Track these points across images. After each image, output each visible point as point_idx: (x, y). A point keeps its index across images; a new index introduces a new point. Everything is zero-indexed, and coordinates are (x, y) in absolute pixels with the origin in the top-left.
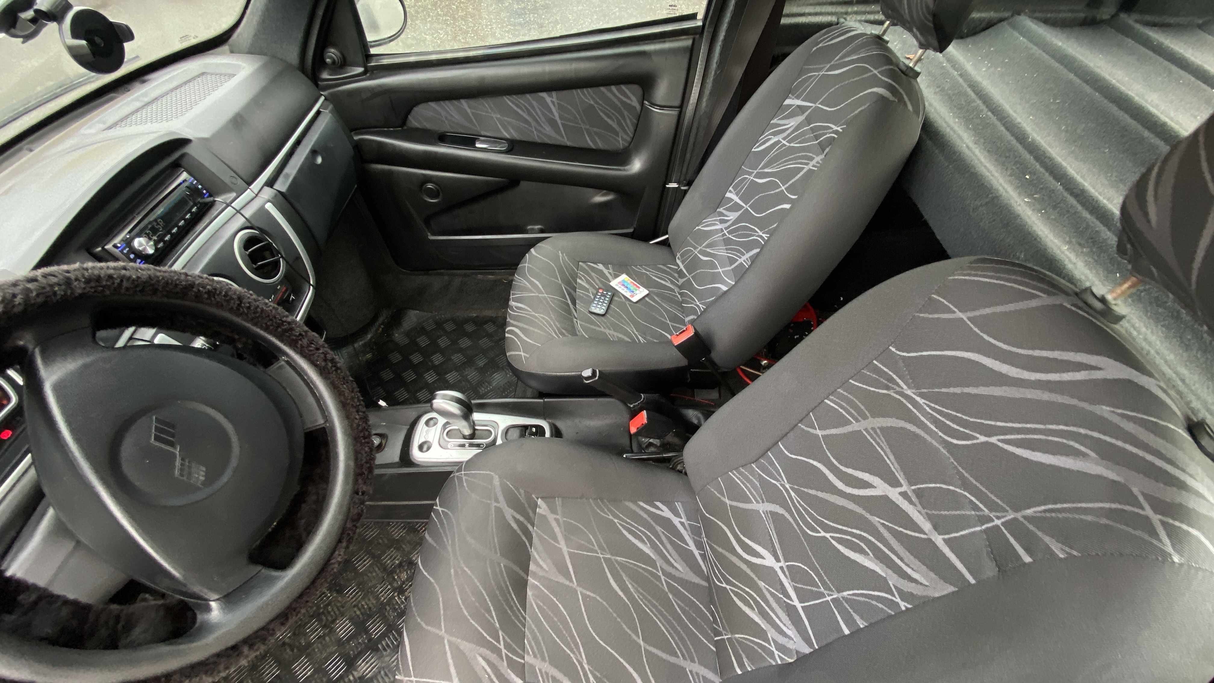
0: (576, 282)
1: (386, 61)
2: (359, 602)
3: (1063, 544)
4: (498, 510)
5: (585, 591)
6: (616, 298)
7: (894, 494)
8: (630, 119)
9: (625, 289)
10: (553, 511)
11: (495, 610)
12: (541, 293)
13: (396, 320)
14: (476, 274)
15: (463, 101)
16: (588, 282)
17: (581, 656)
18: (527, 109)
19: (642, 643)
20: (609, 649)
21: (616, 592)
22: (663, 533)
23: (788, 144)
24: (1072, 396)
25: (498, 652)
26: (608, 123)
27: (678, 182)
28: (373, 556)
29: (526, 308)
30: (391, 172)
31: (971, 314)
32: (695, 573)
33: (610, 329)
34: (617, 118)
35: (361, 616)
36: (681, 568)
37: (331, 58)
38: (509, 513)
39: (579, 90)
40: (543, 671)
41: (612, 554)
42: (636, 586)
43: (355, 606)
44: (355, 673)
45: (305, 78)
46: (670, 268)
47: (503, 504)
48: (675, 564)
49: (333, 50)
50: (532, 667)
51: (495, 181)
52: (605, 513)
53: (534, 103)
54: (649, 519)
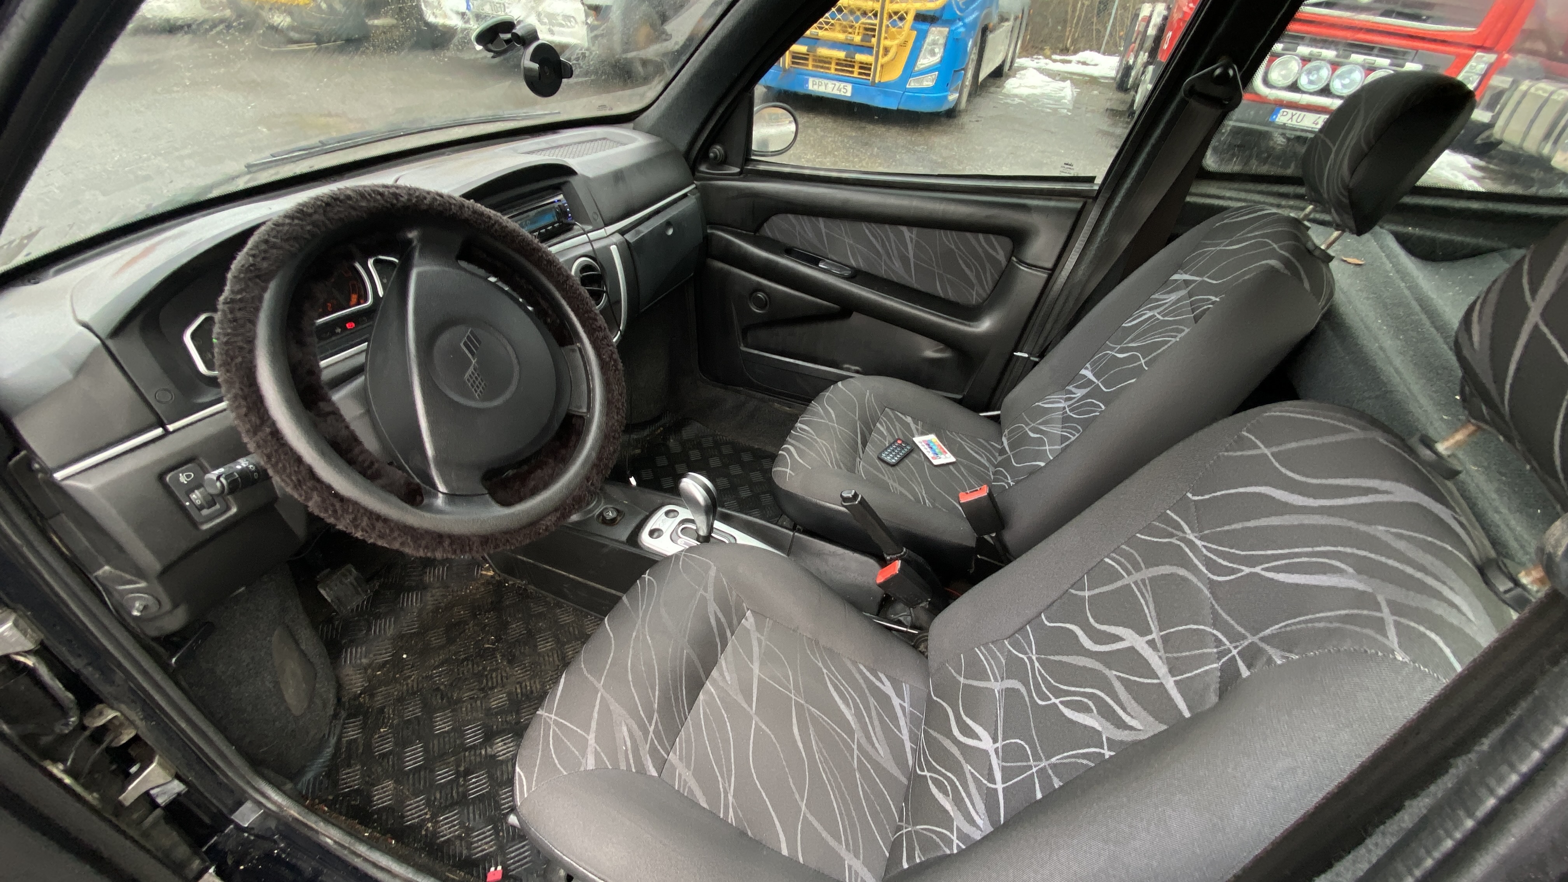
0: (875, 425)
1: (762, 167)
2: (525, 680)
3: (1283, 650)
4: (703, 599)
5: (761, 724)
6: (914, 455)
7: (1140, 643)
8: (992, 274)
9: (929, 450)
10: (759, 628)
11: (659, 691)
12: (832, 421)
13: (677, 427)
14: (774, 401)
15: (821, 219)
16: (888, 429)
17: (730, 786)
18: (882, 240)
19: (803, 808)
20: (764, 794)
21: (796, 741)
22: (875, 707)
23: (1161, 318)
24: (1350, 519)
25: (646, 733)
26: (965, 274)
27: (1030, 354)
28: (558, 641)
29: (811, 431)
30: (728, 274)
31: (1275, 449)
32: (897, 764)
33: (894, 481)
34: (976, 269)
35: (519, 696)
36: (882, 752)
37: (715, 153)
38: (713, 608)
39: (942, 231)
40: (683, 778)
41: (806, 702)
42: (821, 745)
43: (518, 683)
44: (489, 750)
45: (686, 164)
46: (992, 446)
47: (710, 596)
48: (877, 745)
49: (718, 147)
50: (673, 768)
51: (829, 307)
52: (816, 659)
53: (891, 235)
54: (864, 686)
